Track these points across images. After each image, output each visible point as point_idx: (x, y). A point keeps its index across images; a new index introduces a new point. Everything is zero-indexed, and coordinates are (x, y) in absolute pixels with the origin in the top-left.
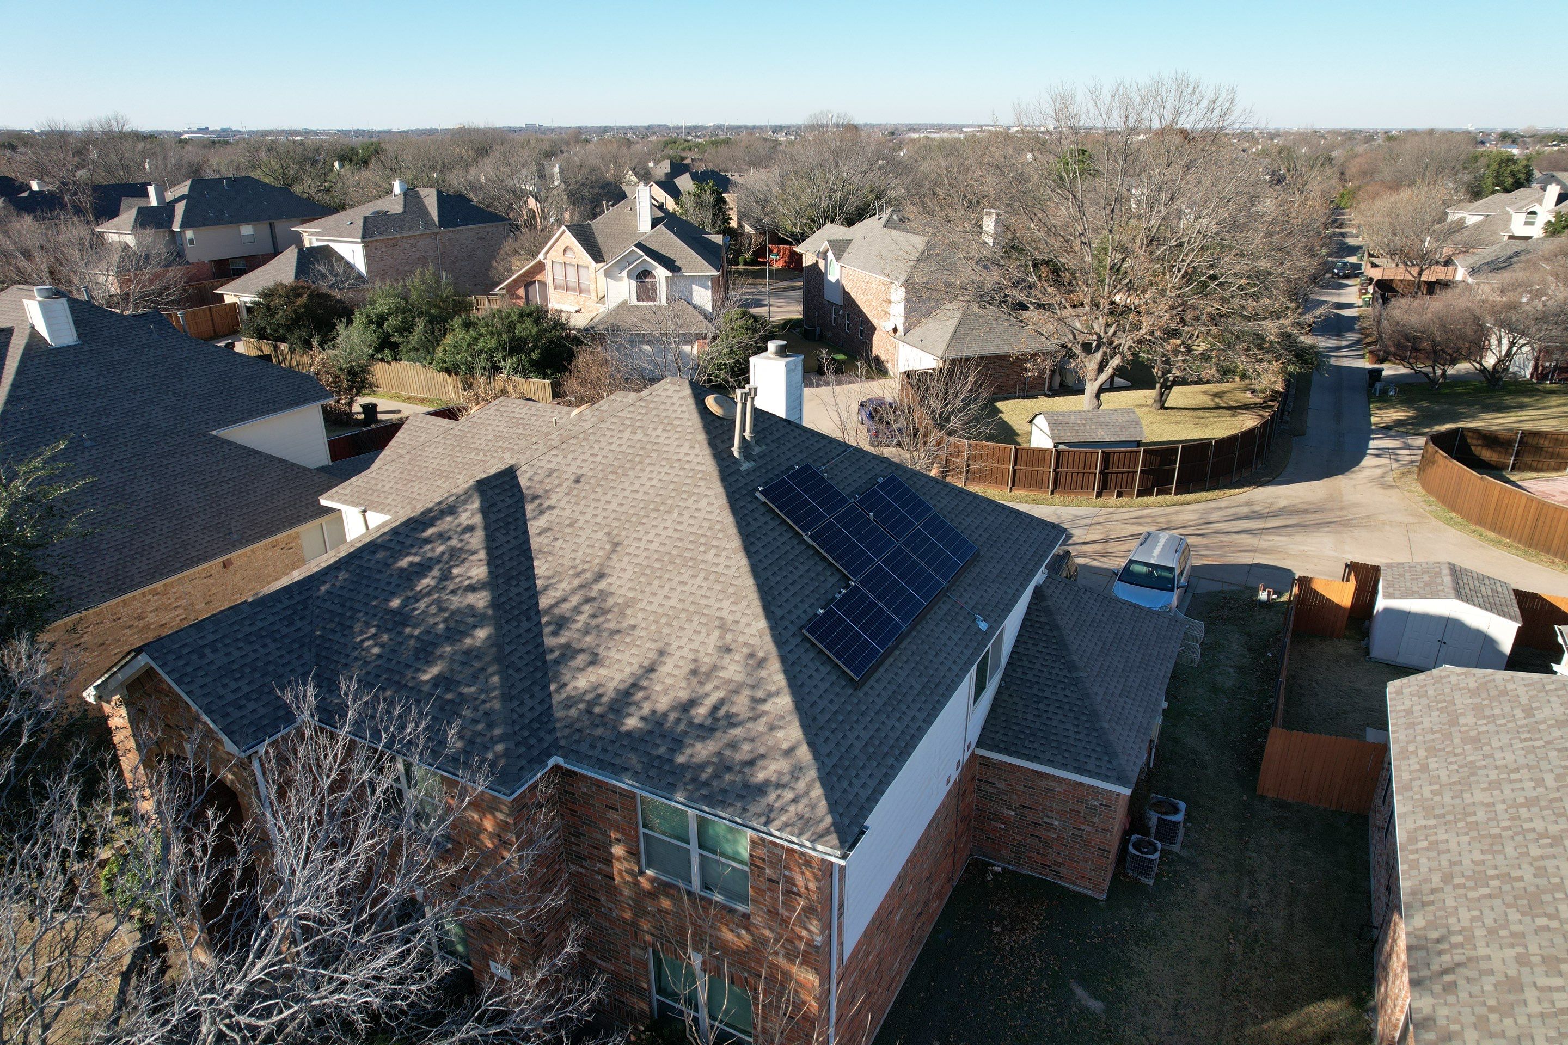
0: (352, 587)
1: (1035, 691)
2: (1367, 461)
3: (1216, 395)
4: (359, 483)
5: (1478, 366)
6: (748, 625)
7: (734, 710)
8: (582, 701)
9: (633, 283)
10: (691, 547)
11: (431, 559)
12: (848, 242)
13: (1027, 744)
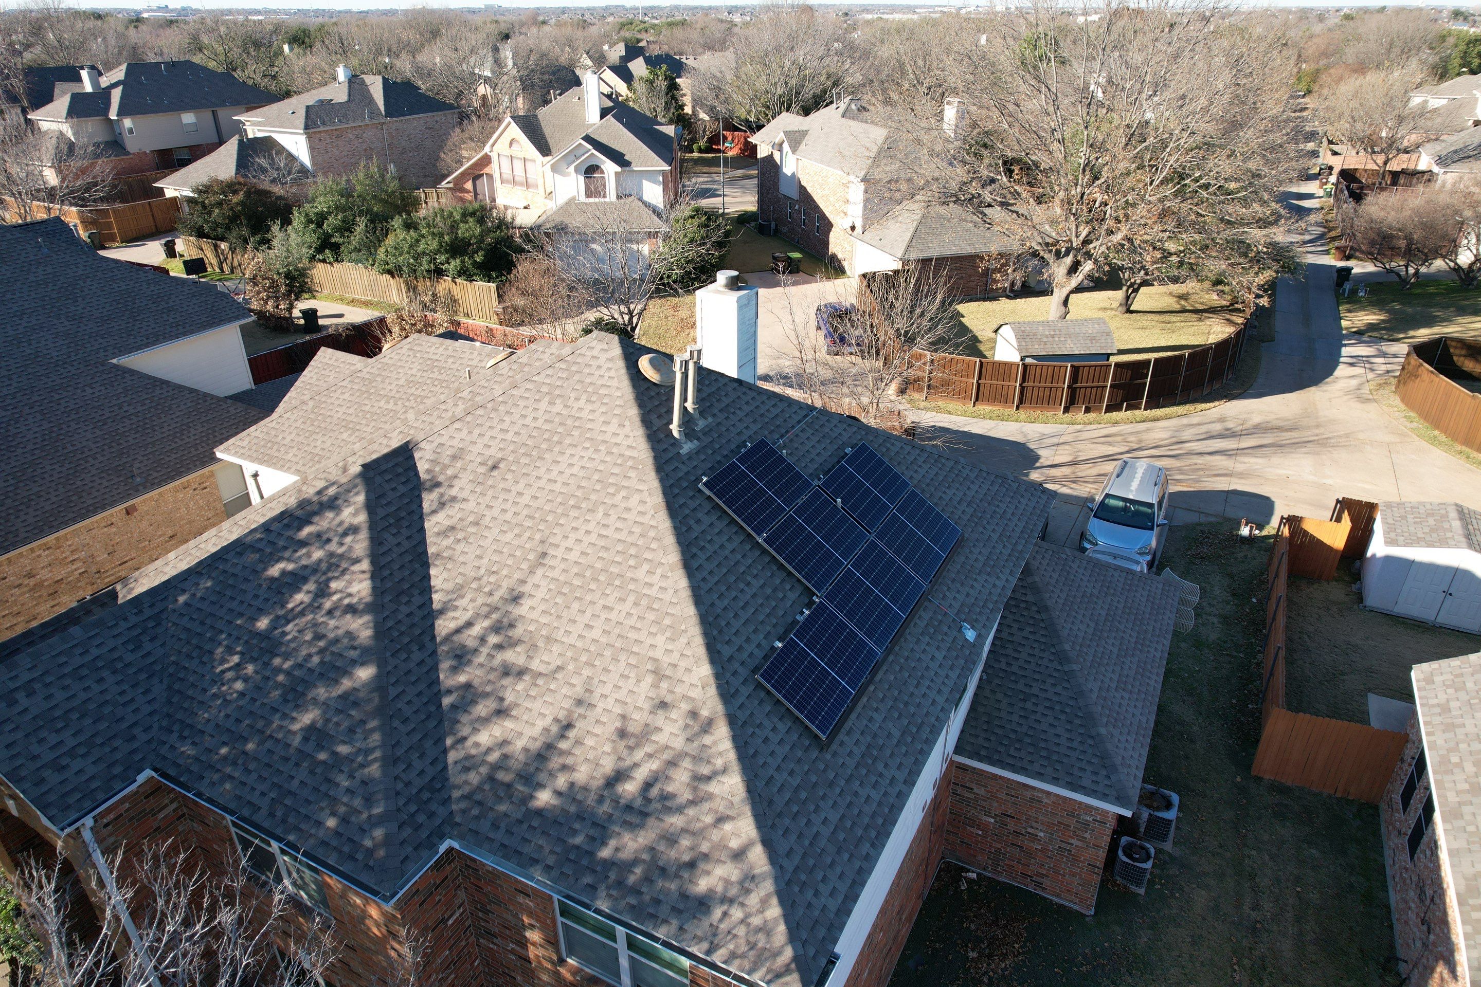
0: (213, 598)
1: (1021, 686)
2: (1341, 371)
3: (1182, 297)
4: (257, 434)
5: (1452, 264)
6: (688, 670)
7: (670, 788)
8: (484, 762)
9: (581, 179)
10: (618, 559)
11: (306, 567)
12: (804, 133)
13: (1012, 752)
